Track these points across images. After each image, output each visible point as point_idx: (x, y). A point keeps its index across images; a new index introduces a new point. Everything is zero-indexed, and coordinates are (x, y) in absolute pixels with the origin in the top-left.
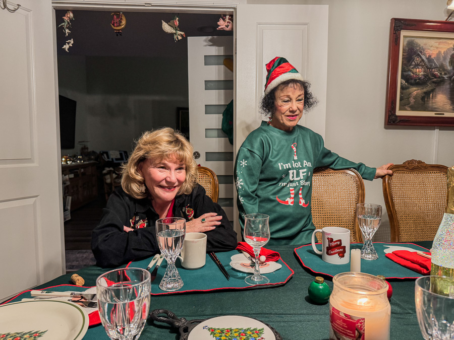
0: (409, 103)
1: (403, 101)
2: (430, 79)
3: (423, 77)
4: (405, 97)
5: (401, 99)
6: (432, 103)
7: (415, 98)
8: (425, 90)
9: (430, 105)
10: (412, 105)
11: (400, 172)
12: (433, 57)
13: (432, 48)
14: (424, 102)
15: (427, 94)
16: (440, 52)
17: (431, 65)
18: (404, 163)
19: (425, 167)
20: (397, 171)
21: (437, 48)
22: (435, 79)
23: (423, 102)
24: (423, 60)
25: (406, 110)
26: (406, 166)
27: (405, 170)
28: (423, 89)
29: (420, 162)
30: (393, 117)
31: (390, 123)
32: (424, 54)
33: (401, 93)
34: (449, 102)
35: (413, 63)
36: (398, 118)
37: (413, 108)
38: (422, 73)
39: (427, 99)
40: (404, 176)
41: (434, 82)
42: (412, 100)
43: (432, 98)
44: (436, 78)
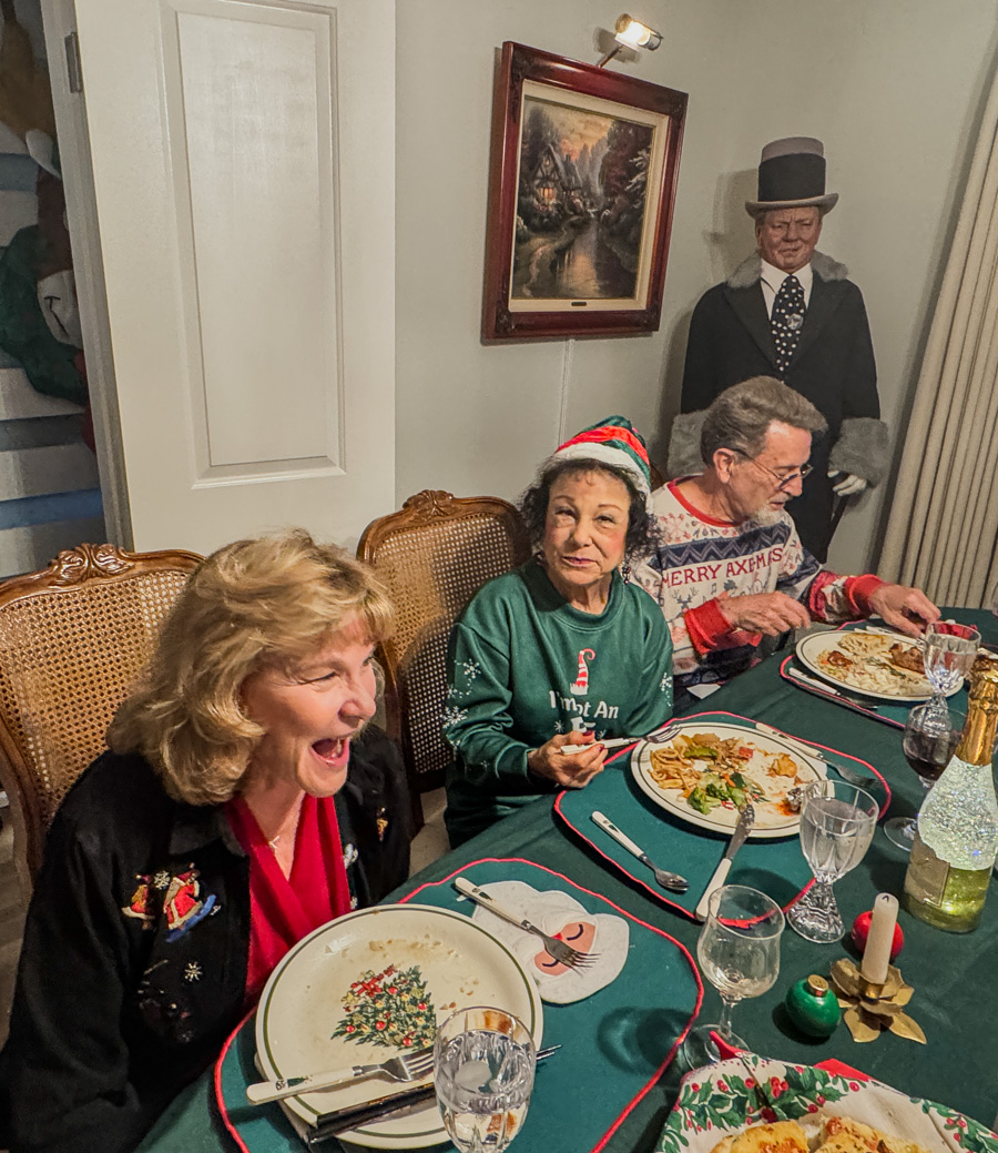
2: (566, 216)
3: (555, 211)
5: (515, 268)
12: (574, 159)
13: (573, 136)
16: (585, 147)
17: (570, 181)
21: (582, 136)
22: (575, 218)
24: (556, 168)
30: (503, 317)
32: (560, 152)
33: (517, 252)
35: (540, 174)
36: (513, 319)
38: (553, 201)
41: (573, 225)
44: (576, 214)
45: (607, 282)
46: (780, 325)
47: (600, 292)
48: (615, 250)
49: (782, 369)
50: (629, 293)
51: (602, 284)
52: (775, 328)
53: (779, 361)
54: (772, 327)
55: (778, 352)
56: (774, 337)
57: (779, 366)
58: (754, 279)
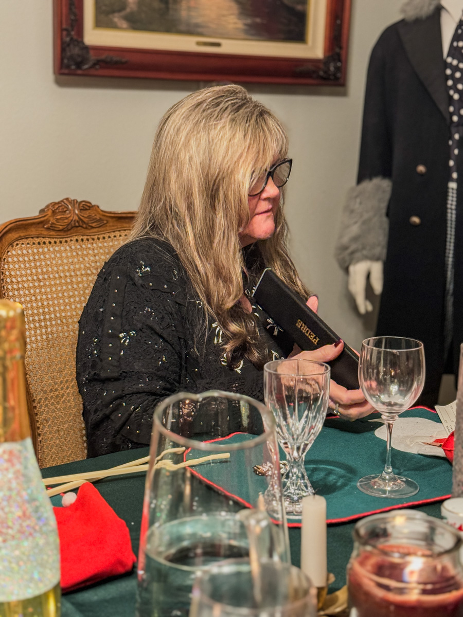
11: (30, 240)
18: (42, 211)
19: (100, 220)
20: (21, 238)
25: (114, 26)
26: (47, 222)
27: (45, 233)
29: (86, 206)
30: (76, 51)
31: (68, 67)
36: (92, 53)
37: (136, 23)
40: (44, 253)
45: (258, 20)
46: (455, 62)
49: (455, 118)
50: (298, 34)
51: (249, 21)
52: (450, 66)
53: (451, 109)
54: (446, 65)
55: (451, 97)
56: (447, 78)
57: (451, 114)
58: (432, 8)
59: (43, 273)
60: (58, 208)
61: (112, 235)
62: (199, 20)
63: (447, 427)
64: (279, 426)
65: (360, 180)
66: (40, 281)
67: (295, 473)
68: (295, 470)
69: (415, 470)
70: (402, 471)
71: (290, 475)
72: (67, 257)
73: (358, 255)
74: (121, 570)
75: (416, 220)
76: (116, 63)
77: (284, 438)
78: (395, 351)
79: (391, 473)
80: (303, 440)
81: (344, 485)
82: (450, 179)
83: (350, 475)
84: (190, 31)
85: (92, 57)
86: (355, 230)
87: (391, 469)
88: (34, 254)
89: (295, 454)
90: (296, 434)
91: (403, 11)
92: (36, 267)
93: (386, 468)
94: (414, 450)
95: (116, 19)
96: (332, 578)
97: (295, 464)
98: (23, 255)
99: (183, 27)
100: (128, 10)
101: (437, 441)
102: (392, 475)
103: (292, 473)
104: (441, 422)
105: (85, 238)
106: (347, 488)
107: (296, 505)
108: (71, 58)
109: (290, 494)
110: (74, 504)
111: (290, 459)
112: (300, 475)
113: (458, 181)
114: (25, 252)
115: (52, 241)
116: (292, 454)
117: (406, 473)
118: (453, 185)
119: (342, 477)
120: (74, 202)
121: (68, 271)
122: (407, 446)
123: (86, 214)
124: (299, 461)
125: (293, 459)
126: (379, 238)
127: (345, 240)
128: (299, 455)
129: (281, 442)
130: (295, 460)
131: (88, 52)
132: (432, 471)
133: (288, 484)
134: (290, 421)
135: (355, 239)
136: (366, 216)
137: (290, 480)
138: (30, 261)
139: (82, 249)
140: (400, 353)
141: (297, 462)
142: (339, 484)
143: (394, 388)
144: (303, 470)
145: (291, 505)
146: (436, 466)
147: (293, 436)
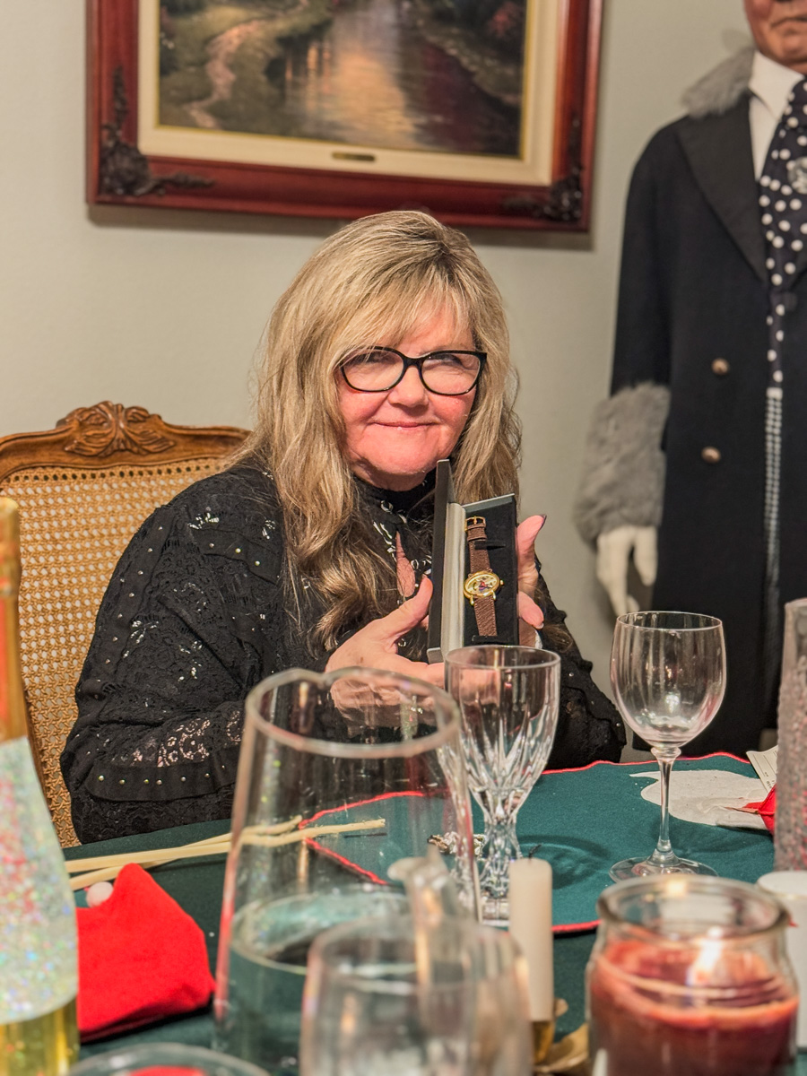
0: (206, 92)
1: (175, 79)
4: (188, 57)
5: (166, 65)
6: (320, 97)
7: (235, 64)
8: (282, 25)
9: (311, 105)
10: (222, 103)
14: (282, 86)
15: (293, 47)
18: (61, 422)
23: (275, 92)
25: (191, 124)
28: (271, 18)
30: (126, 163)
31: (111, 190)
33: (165, 31)
34: (397, 97)
36: (152, 168)
37: (229, 119)
39: (296, 72)
42: (221, 77)
43: (320, 71)
46: (775, 185)
47: (418, 138)
48: (453, 52)
49: (777, 279)
52: (767, 191)
53: (771, 263)
54: (761, 190)
55: (769, 244)
56: (763, 211)
57: (771, 273)
58: (735, 95)
59: (61, 529)
60: (88, 418)
61: (184, 466)
62: (337, 117)
63: (768, 782)
64: (471, 760)
65: (615, 387)
66: (56, 542)
67: (499, 847)
68: (499, 842)
69: (711, 850)
70: (688, 852)
71: (491, 850)
72: (105, 503)
73: (613, 516)
74: (189, 1003)
75: (712, 453)
76: (195, 185)
77: (480, 784)
78: (673, 631)
79: (669, 851)
80: (513, 786)
81: (586, 874)
82: (770, 383)
83: (597, 859)
84: (323, 133)
85: (153, 174)
86: (607, 473)
87: (669, 844)
88: (45, 496)
89: (500, 812)
90: (500, 775)
91: (686, 101)
92: (49, 518)
93: (659, 844)
94: (710, 819)
95: (196, 112)
96: (563, 1007)
97: (500, 830)
98: (27, 497)
99: (308, 128)
100: (215, 97)
101: (750, 806)
102: (671, 855)
103: (494, 847)
104: (758, 777)
105: (136, 470)
106: (591, 878)
107: (501, 902)
108: (117, 175)
109: (490, 885)
110: (108, 901)
111: (490, 822)
112: (508, 851)
113: (783, 385)
114: (30, 491)
115: (79, 473)
116: (495, 811)
117: (697, 855)
118: (775, 393)
119: (583, 861)
120: (117, 409)
121: (106, 526)
122: (699, 812)
123: (140, 428)
124: (506, 824)
125: (495, 821)
126: (649, 486)
127: (591, 490)
128: (506, 813)
129: (474, 790)
130: (499, 823)
131: (145, 166)
132: (740, 852)
133: (487, 866)
134: (490, 754)
135: (608, 489)
136: (626, 449)
137: (490, 858)
138: (38, 507)
139: (130, 489)
140: (683, 634)
141: (503, 827)
142: (578, 872)
143: (673, 700)
144: (514, 841)
145: (493, 904)
146: (749, 845)
147: (495, 778)
